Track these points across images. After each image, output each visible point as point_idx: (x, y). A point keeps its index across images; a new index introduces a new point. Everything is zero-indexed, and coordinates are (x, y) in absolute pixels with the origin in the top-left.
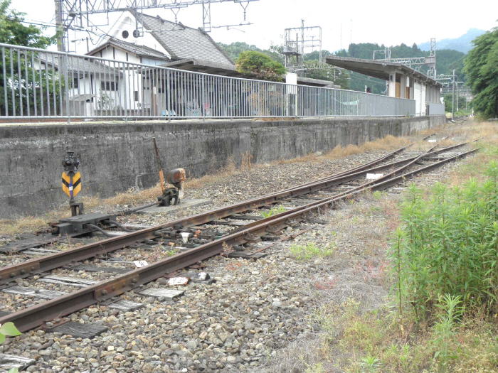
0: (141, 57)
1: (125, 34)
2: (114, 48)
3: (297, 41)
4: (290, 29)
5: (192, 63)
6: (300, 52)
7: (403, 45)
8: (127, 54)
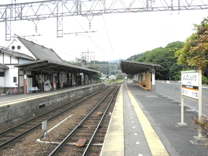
0: (18, 58)
1: (13, 48)
2: (3, 53)
3: (85, 57)
4: (83, 53)
5: (47, 61)
6: (87, 61)
7: (104, 61)
8: (11, 57)
